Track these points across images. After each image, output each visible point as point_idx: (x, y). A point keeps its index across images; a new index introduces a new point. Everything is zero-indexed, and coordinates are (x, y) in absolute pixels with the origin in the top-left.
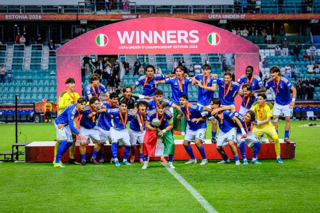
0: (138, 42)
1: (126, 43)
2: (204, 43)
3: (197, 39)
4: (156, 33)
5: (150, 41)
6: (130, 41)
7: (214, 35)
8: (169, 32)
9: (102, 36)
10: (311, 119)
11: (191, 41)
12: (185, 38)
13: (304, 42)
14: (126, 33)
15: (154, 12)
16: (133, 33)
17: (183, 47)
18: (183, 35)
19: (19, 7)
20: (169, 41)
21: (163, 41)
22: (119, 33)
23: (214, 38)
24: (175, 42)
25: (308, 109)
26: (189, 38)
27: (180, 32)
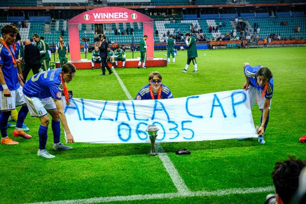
0: (102, 18)
1: (97, 19)
2: (130, 18)
3: (127, 17)
4: (110, 14)
5: (107, 17)
6: (99, 18)
7: (134, 14)
8: (115, 13)
9: (87, 15)
10: (182, 50)
11: (125, 17)
12: (122, 16)
13: (180, 17)
14: (97, 14)
15: (117, 5)
16: (100, 14)
17: (121, 20)
18: (121, 14)
19: (60, 3)
20: (115, 18)
21: (113, 18)
22: (94, 14)
23: (134, 16)
24: (118, 18)
25: (181, 46)
26: (124, 16)
27: (120, 13)
